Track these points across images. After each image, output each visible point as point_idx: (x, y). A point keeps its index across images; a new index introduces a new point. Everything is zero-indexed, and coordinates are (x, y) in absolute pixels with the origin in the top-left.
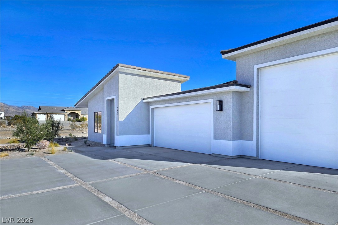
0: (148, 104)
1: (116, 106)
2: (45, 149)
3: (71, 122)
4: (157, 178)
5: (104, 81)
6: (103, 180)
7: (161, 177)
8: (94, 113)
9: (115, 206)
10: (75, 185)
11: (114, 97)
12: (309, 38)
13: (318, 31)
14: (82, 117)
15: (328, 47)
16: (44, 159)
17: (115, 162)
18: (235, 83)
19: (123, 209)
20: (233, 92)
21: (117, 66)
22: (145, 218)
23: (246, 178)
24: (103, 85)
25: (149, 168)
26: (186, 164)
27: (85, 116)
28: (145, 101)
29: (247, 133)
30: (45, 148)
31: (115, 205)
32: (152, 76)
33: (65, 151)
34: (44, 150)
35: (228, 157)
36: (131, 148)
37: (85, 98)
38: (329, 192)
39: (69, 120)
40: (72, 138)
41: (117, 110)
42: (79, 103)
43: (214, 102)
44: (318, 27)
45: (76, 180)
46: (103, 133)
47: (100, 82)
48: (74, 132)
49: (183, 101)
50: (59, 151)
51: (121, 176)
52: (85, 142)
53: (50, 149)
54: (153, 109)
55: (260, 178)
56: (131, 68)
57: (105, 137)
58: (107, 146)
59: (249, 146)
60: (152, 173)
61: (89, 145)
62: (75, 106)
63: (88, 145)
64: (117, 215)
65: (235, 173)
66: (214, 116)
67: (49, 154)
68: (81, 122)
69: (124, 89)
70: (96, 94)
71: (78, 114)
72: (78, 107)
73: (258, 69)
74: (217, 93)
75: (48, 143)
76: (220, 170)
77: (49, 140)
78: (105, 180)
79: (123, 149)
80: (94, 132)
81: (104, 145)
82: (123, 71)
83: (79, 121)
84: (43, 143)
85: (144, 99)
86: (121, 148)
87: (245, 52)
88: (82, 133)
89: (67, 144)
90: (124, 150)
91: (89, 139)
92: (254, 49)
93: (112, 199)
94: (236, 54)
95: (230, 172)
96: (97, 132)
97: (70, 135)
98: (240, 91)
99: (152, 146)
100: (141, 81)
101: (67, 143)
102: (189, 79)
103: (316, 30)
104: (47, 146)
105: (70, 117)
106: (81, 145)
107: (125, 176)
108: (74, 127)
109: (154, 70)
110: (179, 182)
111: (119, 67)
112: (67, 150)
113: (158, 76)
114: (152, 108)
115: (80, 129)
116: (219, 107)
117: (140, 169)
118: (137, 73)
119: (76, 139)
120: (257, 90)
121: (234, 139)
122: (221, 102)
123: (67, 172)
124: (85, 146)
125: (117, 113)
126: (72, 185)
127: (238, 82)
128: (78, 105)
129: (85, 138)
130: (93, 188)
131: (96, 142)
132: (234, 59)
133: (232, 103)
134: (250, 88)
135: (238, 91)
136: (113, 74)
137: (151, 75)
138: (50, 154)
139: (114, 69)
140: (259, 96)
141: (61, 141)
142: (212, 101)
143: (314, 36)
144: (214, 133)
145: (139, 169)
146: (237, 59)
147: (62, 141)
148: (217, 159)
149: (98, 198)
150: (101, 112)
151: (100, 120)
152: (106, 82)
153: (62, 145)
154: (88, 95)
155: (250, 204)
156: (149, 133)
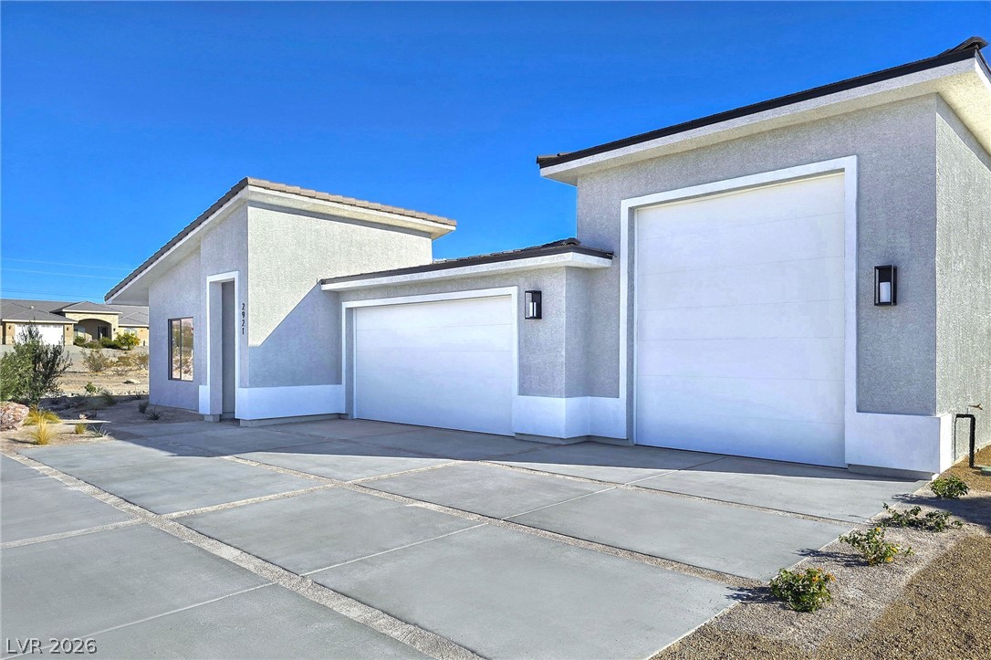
0: (337, 296)
1: (239, 302)
2: (13, 430)
3: (88, 351)
4: (363, 498)
5: (202, 226)
6: (210, 509)
7: (376, 495)
8: (170, 321)
9: (251, 567)
10: (129, 522)
11: (234, 275)
12: (751, 137)
13: (771, 120)
14: (122, 334)
15: (795, 162)
16: (17, 458)
17: (239, 461)
18: (573, 245)
19: (272, 572)
20: (569, 268)
21: (244, 184)
22: (331, 587)
23: (594, 490)
24: (198, 239)
25: (340, 475)
26: (444, 462)
27: (131, 332)
28: (326, 287)
29: (602, 378)
30: (13, 427)
31: (250, 564)
32: (347, 216)
33: (79, 435)
34: (12, 433)
35: (556, 442)
36: (287, 424)
37: (138, 277)
38: (781, 513)
39: (78, 342)
40: (97, 397)
41: (243, 314)
42: (119, 292)
43: (519, 295)
44: (772, 110)
45: (130, 510)
46: (199, 380)
47: (189, 229)
48: (98, 378)
49: (438, 290)
50: (61, 437)
51: (262, 495)
52: (142, 409)
53: (32, 428)
54: (350, 310)
55: (629, 488)
56: (285, 192)
57: (205, 392)
58: (211, 419)
59: (609, 412)
60: (350, 485)
61: (155, 418)
62: (107, 298)
63: (150, 419)
64: (257, 585)
65: (569, 478)
66: (519, 332)
67: (29, 446)
68: (119, 348)
69: (265, 251)
70: (177, 265)
71: (109, 324)
72: (114, 302)
73: (632, 210)
74: (528, 271)
75: (23, 412)
76: (533, 472)
77: (25, 403)
78: (214, 508)
79: (262, 427)
80: (170, 377)
81: (203, 416)
82: (262, 200)
83: (113, 346)
84: (7, 412)
85: (323, 282)
86: (255, 424)
87: (598, 164)
88: (128, 382)
89: (82, 416)
90: (264, 430)
91: (153, 401)
92: (621, 158)
93: (240, 551)
94: (575, 166)
95: (558, 476)
96: (180, 379)
97: (89, 388)
98: (585, 266)
99: (349, 417)
100: (317, 231)
101: (82, 412)
102: (454, 228)
103: (767, 119)
104: (22, 423)
105: (81, 334)
106: (130, 419)
107: (271, 496)
108: (97, 366)
109: (352, 200)
110: (423, 505)
111: (250, 188)
112: (86, 433)
113: (366, 218)
114: (347, 309)
115: (117, 371)
116: (531, 307)
117: (315, 478)
118: (304, 207)
119: (110, 401)
120: (629, 264)
121: (569, 394)
122: (537, 296)
123: (97, 490)
124: (143, 420)
125: (244, 323)
126: (121, 524)
127: (580, 243)
128: (115, 296)
129: (138, 397)
130: (183, 528)
131: (175, 410)
132: (572, 180)
133: (566, 297)
134: (611, 258)
135: (580, 266)
136: (231, 206)
137: (345, 214)
138: (34, 443)
139: (234, 192)
140: (633, 280)
141: (62, 405)
142: (513, 291)
143: (763, 133)
144: (520, 378)
145: (312, 477)
146: (579, 180)
147: (66, 408)
148: (526, 447)
149: (201, 549)
150: (190, 321)
151: (190, 344)
152: (210, 230)
153: (68, 417)
154: (149, 268)
155: (594, 546)
156: (339, 382)
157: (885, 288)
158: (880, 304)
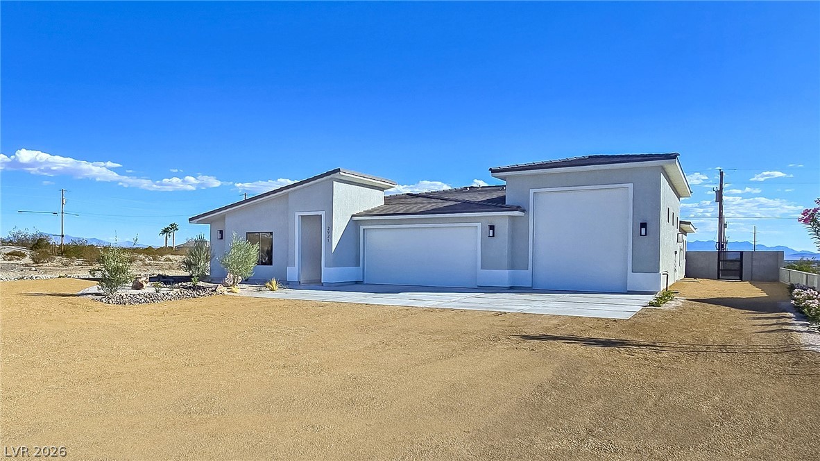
1: (326, 226)
5: (296, 187)
11: (321, 213)
15: (609, 183)
20: (509, 216)
21: (337, 171)
24: (287, 193)
35: (502, 288)
37: (229, 209)
41: (328, 232)
42: (206, 217)
43: (482, 226)
56: (349, 174)
57: (292, 270)
59: (524, 276)
66: (482, 242)
74: (487, 217)
85: (354, 216)
94: (510, 174)
99: (363, 282)
100: (351, 190)
113: (367, 183)
114: (363, 229)
116: (490, 232)
118: (351, 180)
120: (533, 215)
122: (492, 227)
125: (329, 236)
133: (508, 228)
134: (525, 212)
136: (323, 180)
137: (361, 182)
139: (329, 174)
140: (534, 222)
142: (479, 225)
144: (482, 262)
146: (507, 178)
150: (268, 233)
152: (298, 190)
154: (240, 206)
156: (358, 265)
157: (643, 230)
158: (641, 235)
